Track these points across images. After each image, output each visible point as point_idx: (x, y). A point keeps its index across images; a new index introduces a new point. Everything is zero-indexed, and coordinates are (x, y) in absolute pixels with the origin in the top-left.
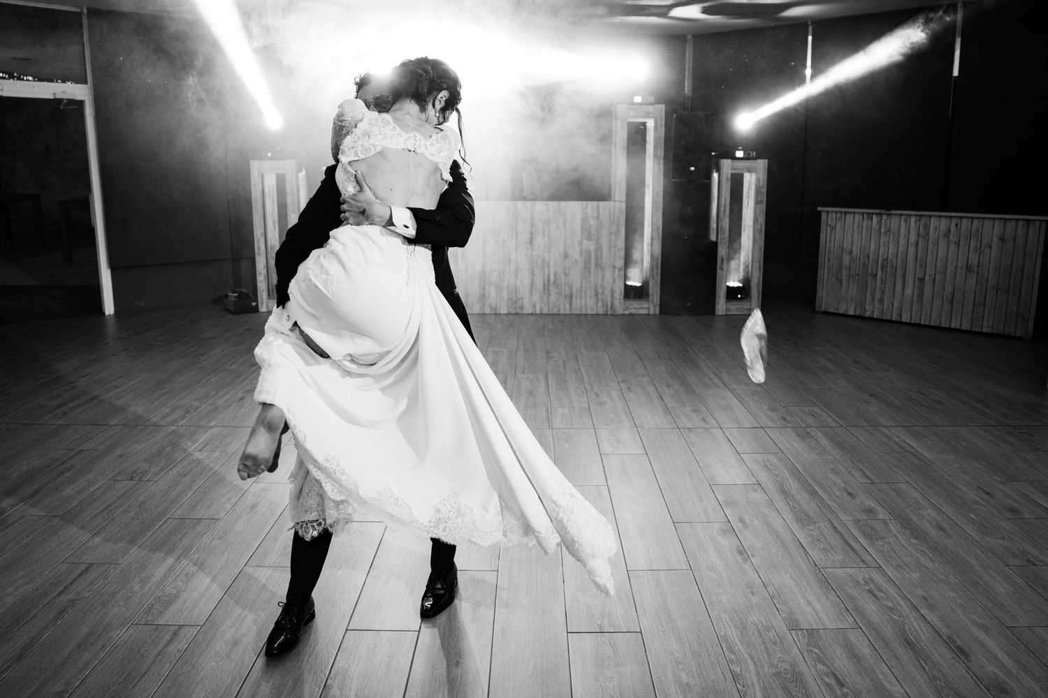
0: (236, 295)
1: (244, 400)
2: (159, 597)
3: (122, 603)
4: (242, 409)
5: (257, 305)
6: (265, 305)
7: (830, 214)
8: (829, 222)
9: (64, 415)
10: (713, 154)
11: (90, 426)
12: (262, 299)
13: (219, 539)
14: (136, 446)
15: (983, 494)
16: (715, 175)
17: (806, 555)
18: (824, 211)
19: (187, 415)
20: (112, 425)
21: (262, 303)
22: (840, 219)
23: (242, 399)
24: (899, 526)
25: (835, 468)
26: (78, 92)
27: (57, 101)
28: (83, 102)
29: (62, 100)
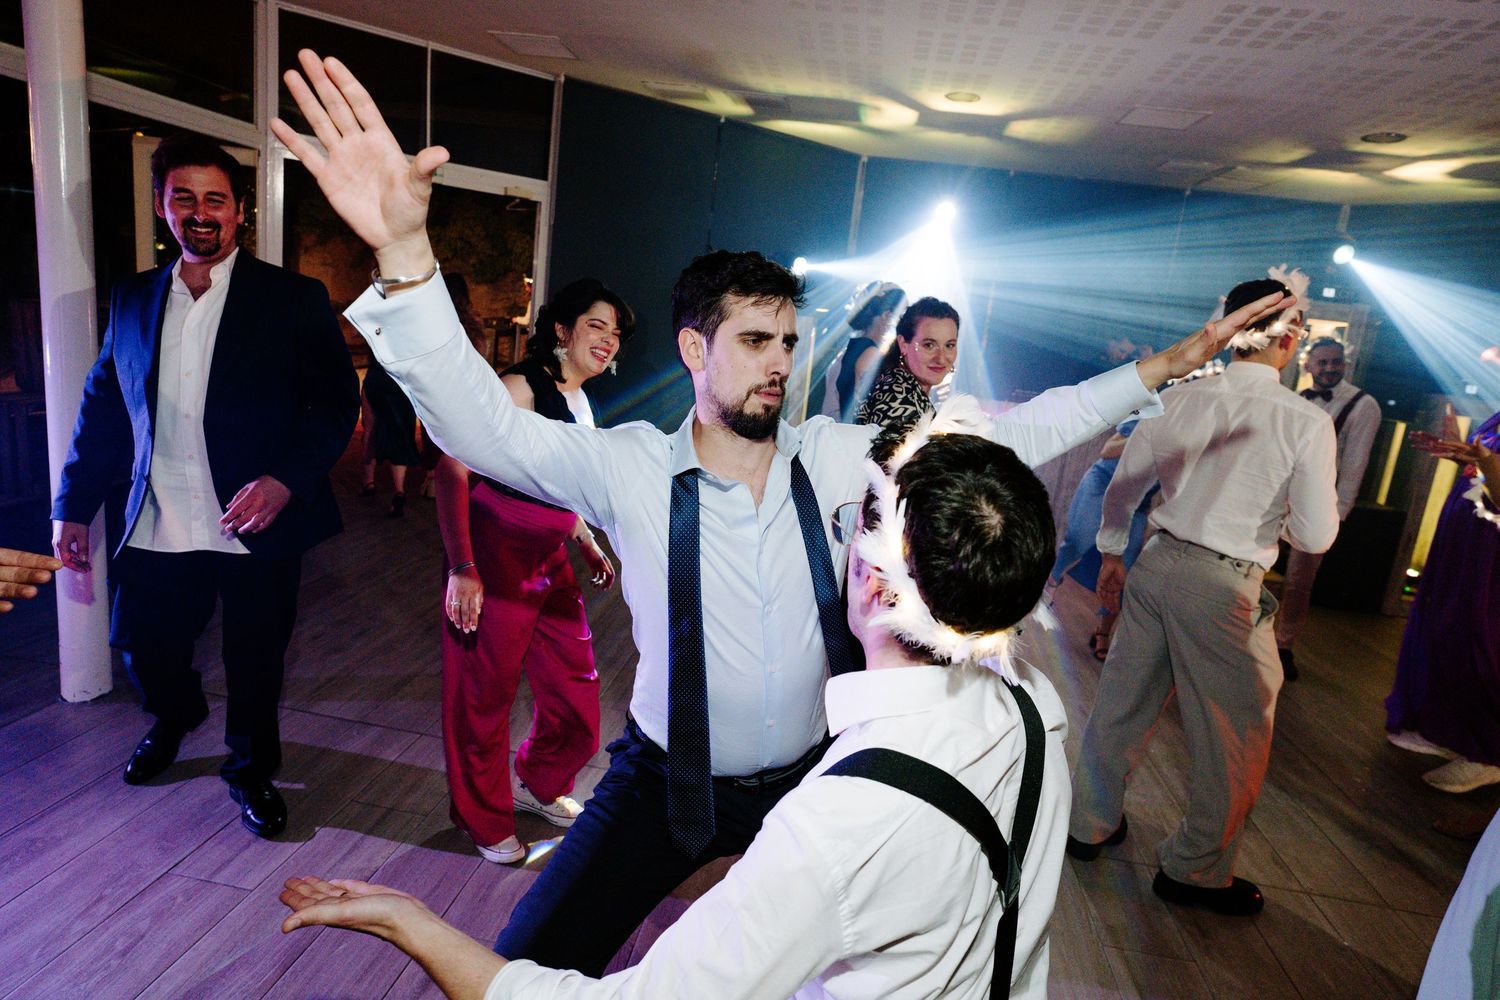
26: (535, 190)
27: (508, 199)
28: (540, 203)
29: (513, 198)
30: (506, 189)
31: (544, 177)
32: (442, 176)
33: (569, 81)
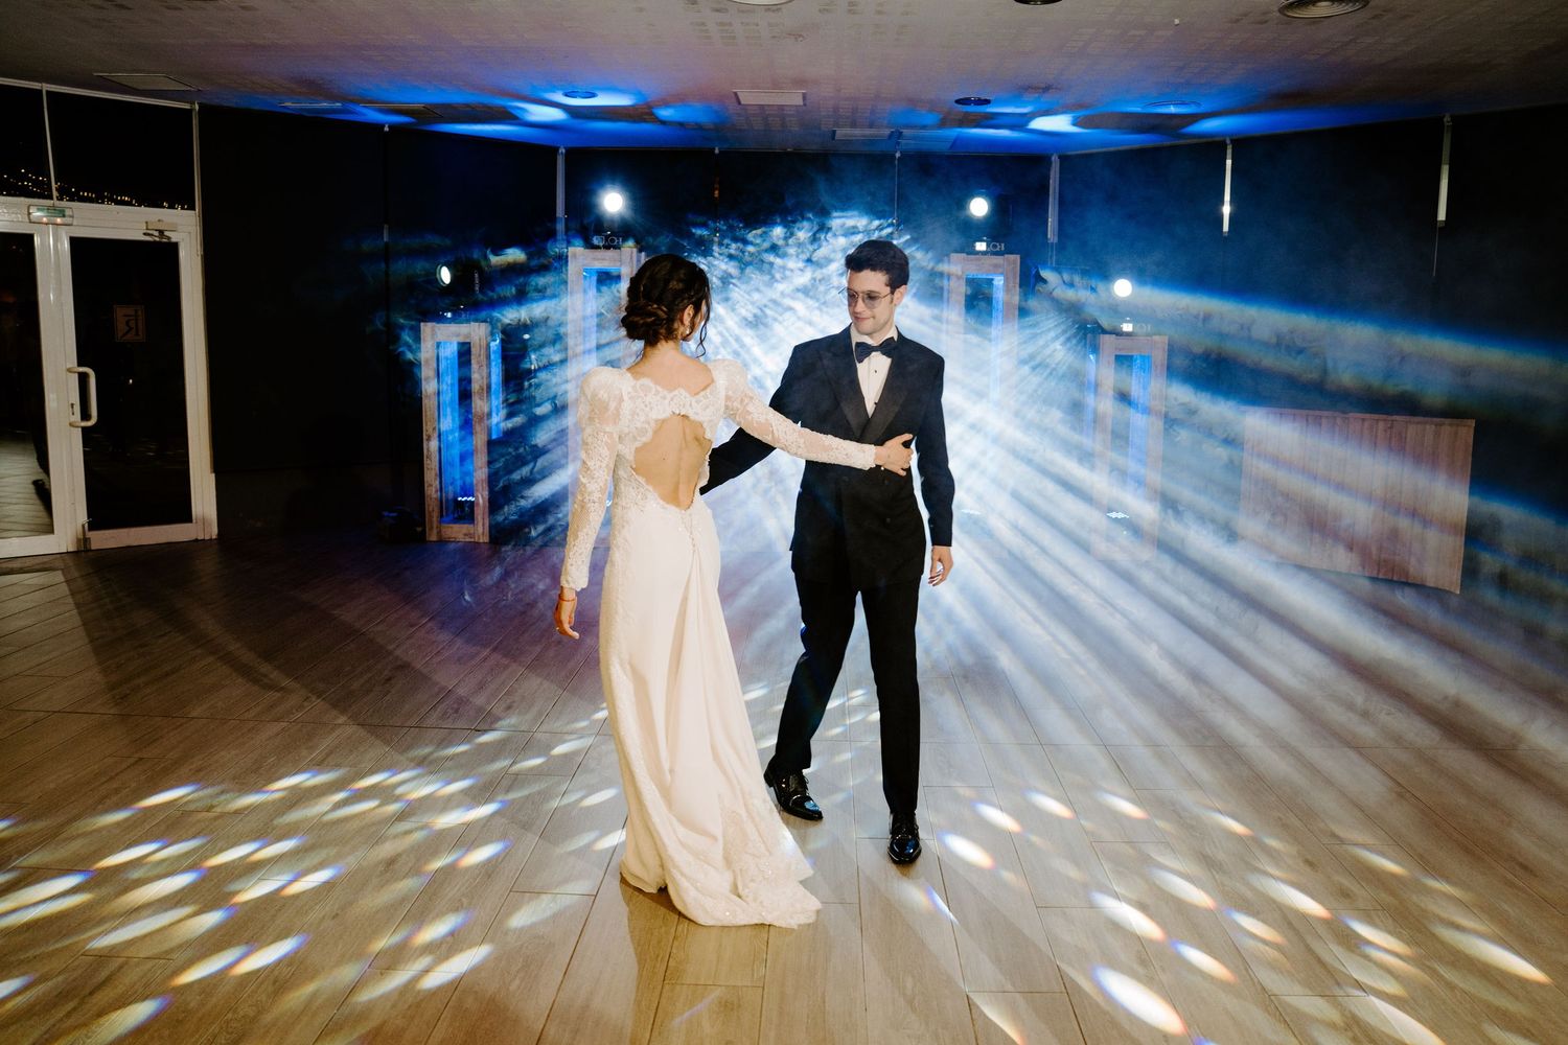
0: (394, 514)
1: (393, 682)
2: (228, 1022)
3: (167, 1032)
4: (387, 698)
5: (424, 530)
6: (435, 531)
9: (122, 698)
11: (159, 719)
12: (431, 522)
13: (334, 917)
14: (222, 753)
15: (1517, 868)
17: (1247, 971)
19: (306, 704)
20: (193, 718)
21: (431, 528)
23: (389, 679)
24: (1390, 921)
25: (1283, 817)
30: (147, 223)
31: (192, 207)
32: (71, 216)
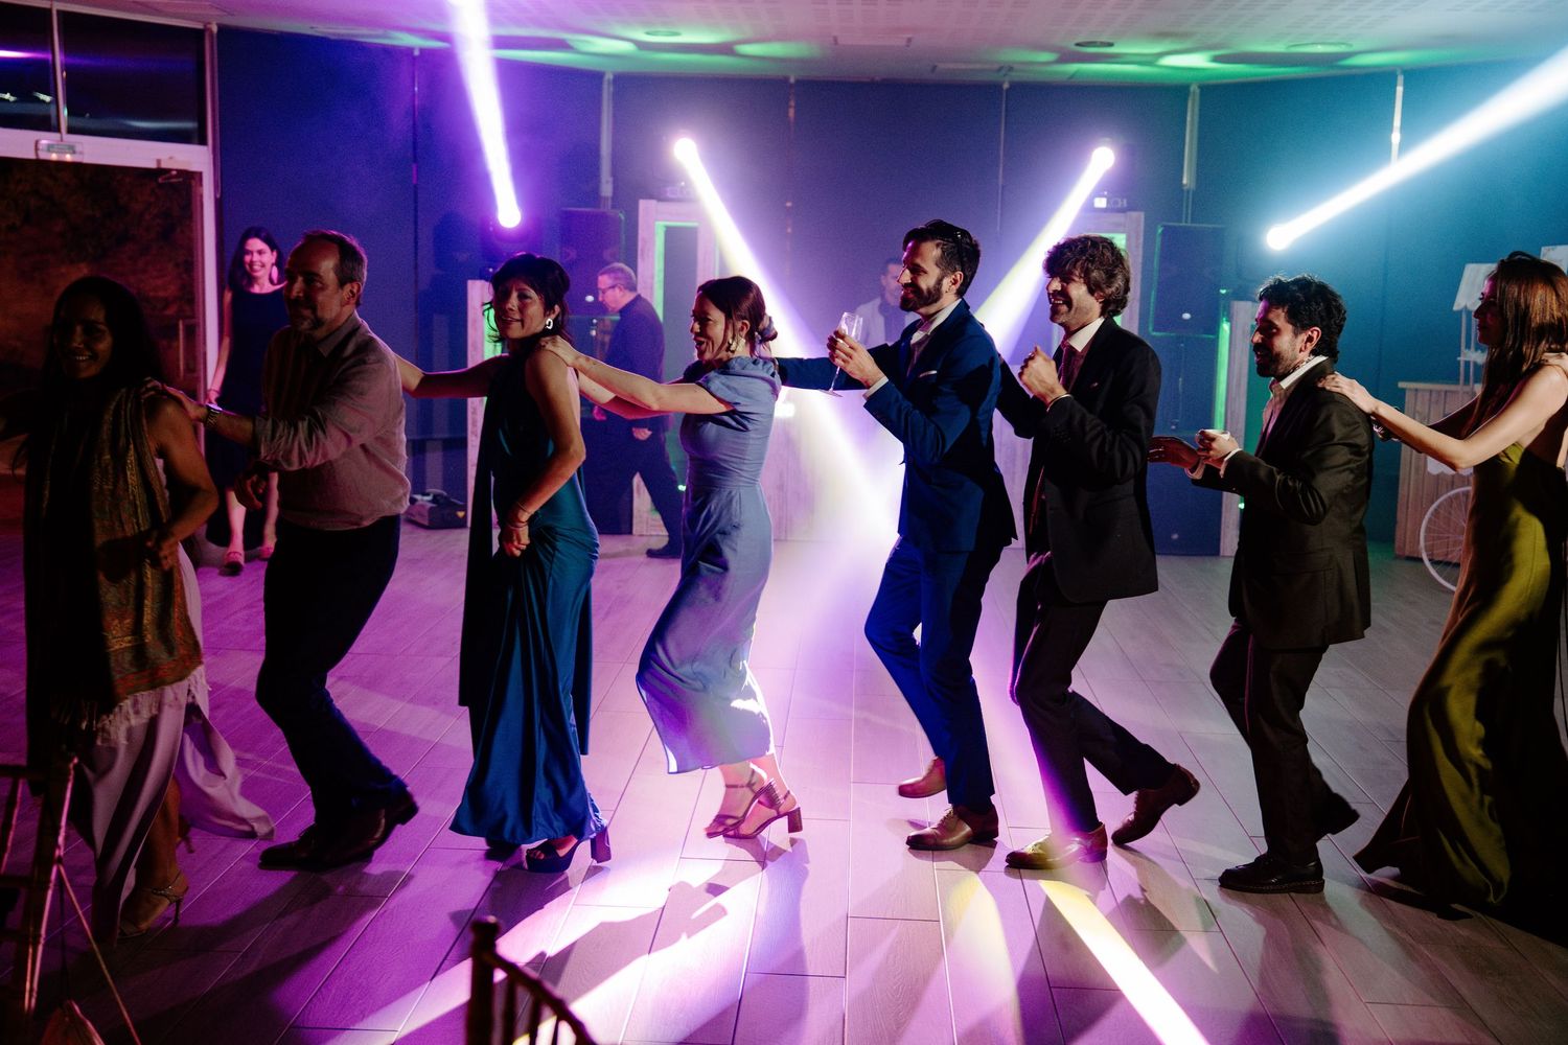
0: (428, 498)
7: (1419, 394)
8: (1418, 408)
10: (1223, 292)
16: (1225, 327)
18: (1410, 389)
22: (1437, 402)
26: (195, 158)
27: (160, 172)
28: (200, 174)
29: (168, 171)
30: (159, 161)
31: (203, 141)
32: (81, 153)
33: (221, 28)
